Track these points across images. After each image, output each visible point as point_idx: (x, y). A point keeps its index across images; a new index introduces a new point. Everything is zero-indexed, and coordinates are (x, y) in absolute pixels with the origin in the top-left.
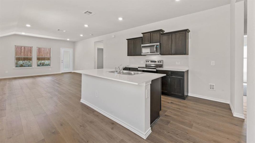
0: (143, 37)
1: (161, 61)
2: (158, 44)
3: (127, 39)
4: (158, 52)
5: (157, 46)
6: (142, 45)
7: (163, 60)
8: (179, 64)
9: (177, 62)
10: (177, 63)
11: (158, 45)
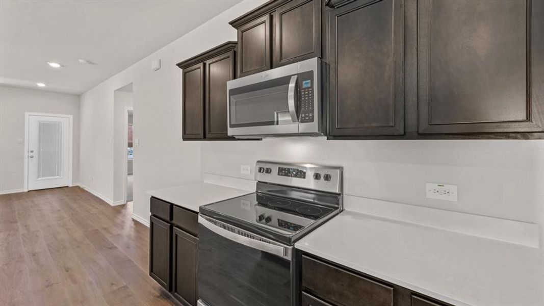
0: (240, 44)
1: (329, 172)
2: (312, 64)
4: (312, 120)
5: (305, 84)
6: (229, 85)
7: (341, 169)
9: (430, 187)
11: (309, 75)
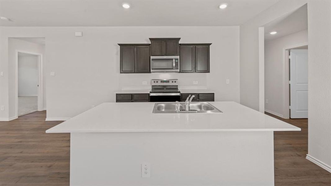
0: (151, 45)
1: (176, 81)
2: (178, 57)
3: (119, 44)
5: (177, 61)
6: (152, 57)
8: (197, 83)
10: (195, 82)
